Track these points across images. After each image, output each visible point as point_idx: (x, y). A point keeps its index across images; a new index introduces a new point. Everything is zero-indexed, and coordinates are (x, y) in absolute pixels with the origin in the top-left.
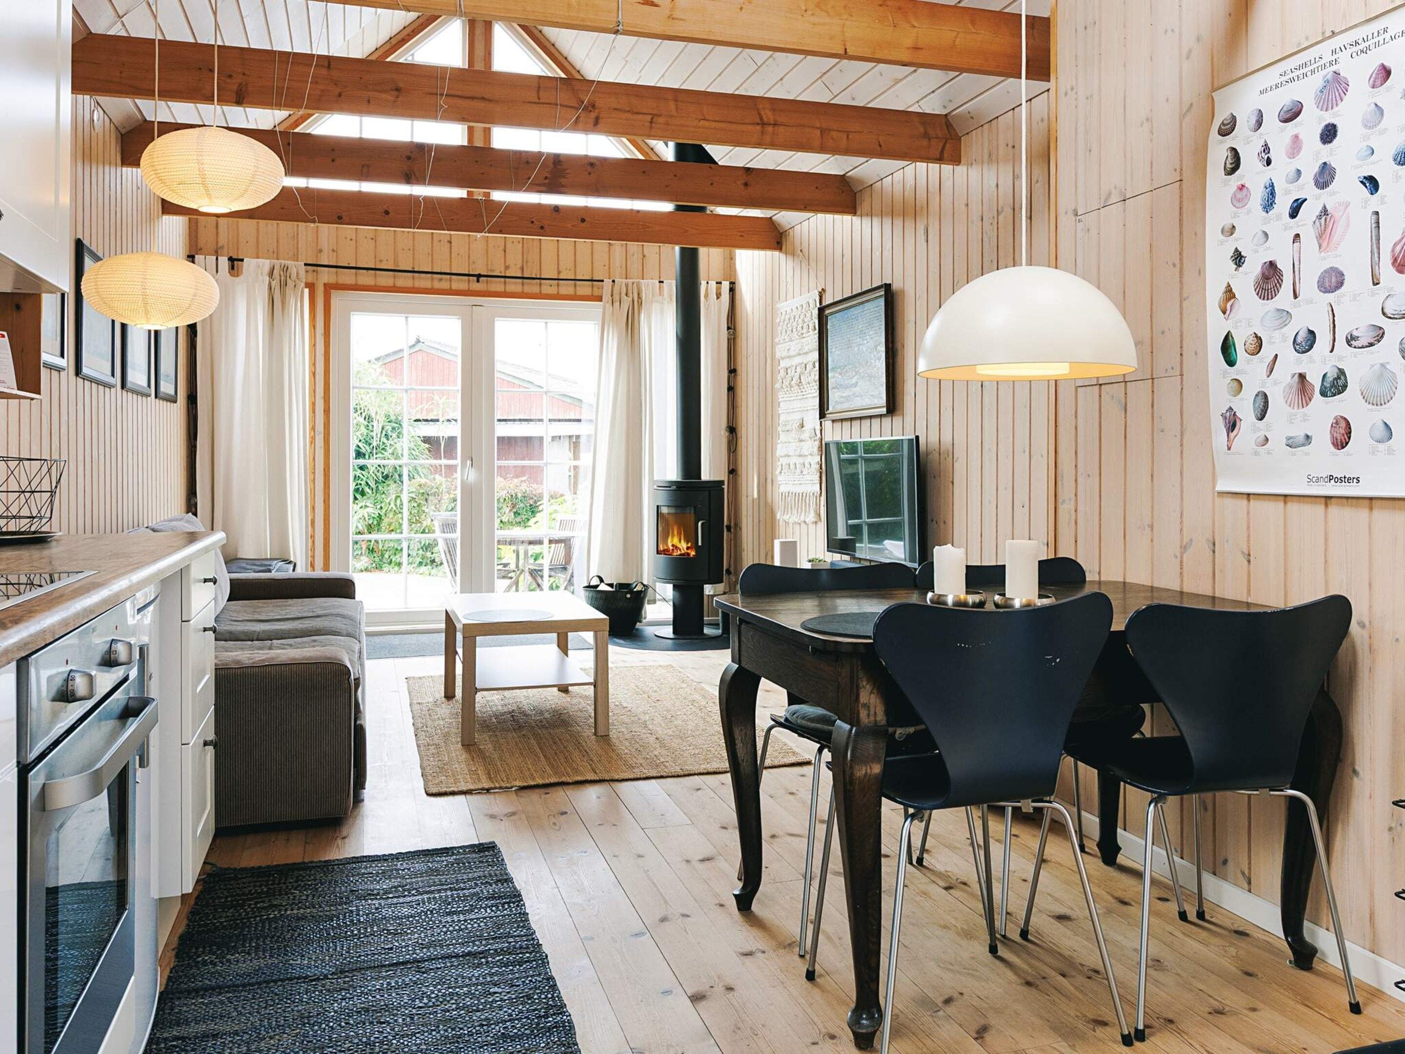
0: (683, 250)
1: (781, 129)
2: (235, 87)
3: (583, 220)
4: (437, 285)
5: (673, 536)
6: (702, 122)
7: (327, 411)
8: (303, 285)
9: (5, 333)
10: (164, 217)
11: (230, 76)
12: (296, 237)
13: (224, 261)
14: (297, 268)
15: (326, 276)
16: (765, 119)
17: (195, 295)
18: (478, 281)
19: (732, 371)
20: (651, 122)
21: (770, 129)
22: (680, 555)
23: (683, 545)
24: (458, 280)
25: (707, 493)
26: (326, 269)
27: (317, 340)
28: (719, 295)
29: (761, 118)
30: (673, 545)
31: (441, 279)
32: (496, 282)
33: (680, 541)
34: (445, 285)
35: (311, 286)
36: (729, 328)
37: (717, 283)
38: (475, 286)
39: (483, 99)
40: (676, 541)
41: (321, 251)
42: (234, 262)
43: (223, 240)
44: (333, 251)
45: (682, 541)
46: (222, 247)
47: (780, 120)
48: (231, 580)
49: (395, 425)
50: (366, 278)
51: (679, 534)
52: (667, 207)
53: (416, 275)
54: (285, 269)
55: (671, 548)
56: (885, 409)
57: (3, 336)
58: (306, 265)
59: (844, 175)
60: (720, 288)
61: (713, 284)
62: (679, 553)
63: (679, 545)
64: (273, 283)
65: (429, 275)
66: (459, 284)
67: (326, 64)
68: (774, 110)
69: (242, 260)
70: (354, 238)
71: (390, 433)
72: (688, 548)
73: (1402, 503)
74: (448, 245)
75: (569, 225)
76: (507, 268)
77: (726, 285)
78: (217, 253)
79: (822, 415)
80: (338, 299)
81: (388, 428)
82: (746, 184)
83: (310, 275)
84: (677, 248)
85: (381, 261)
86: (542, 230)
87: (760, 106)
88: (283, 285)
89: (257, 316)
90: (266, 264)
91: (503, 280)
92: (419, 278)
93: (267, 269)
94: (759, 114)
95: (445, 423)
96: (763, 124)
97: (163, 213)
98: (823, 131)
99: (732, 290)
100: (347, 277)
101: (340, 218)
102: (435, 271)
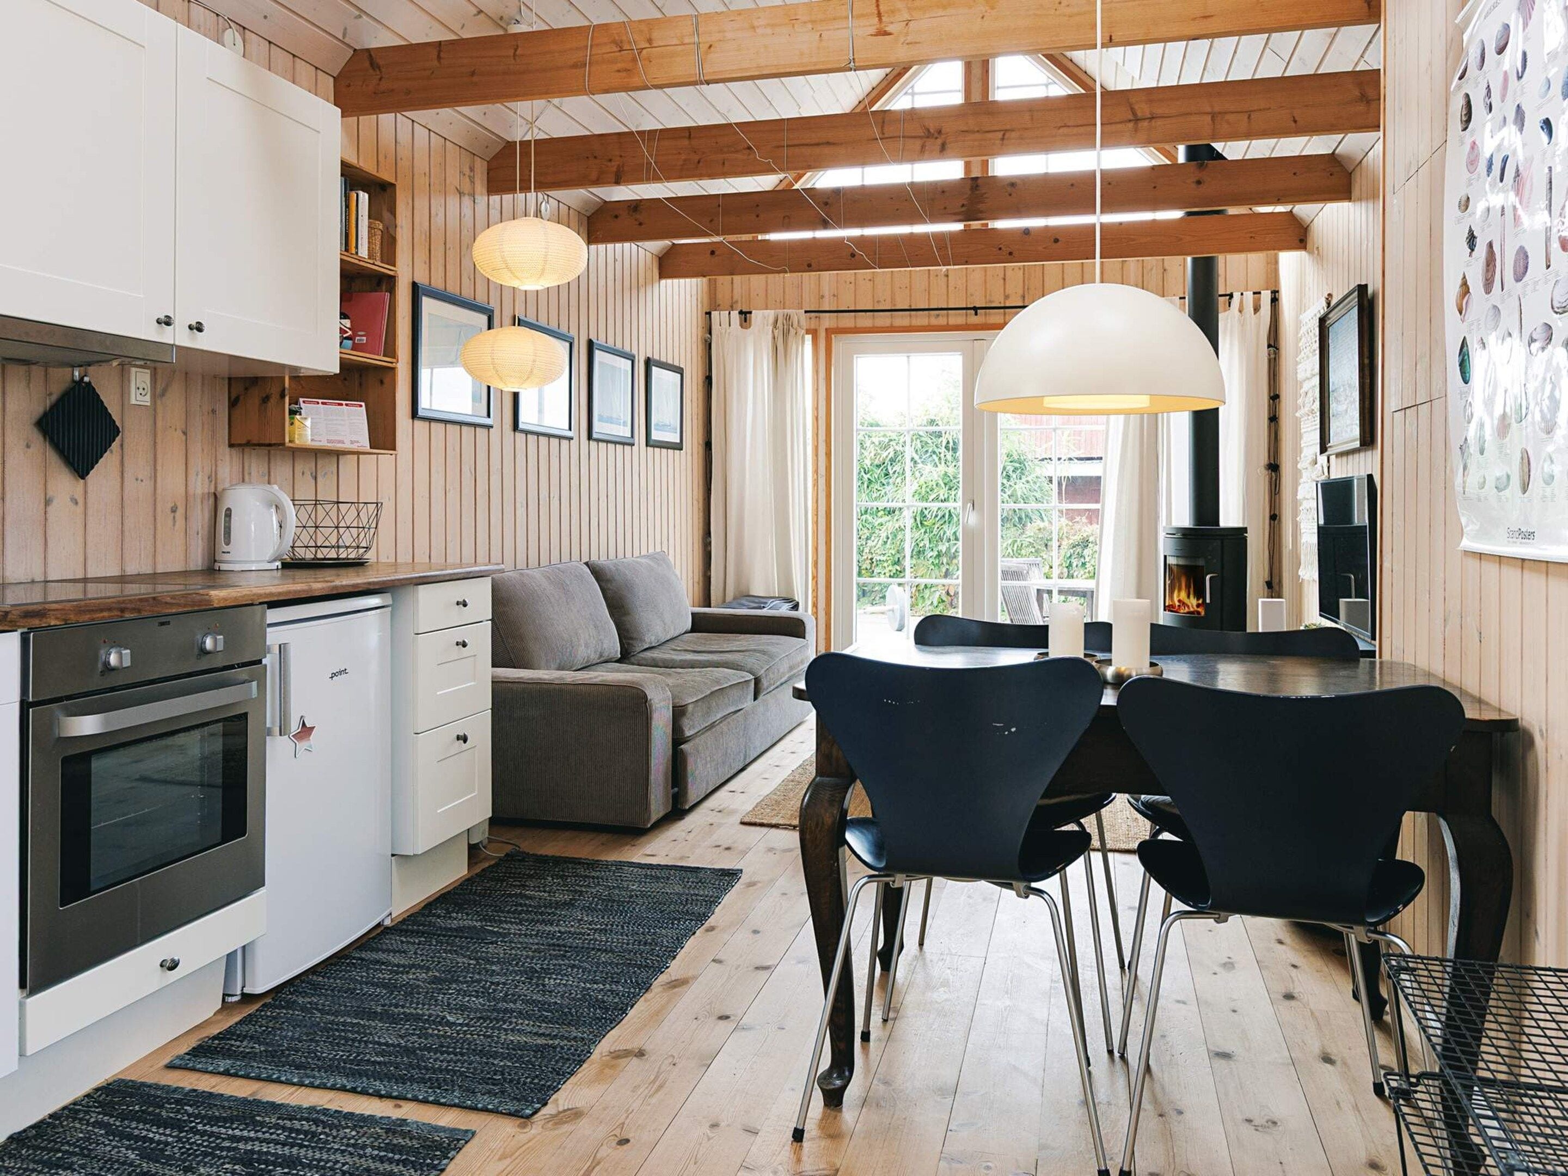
0: (1195, 261)
1: (1159, 122)
2: (614, 169)
3: (1056, 241)
4: (934, 321)
5: (1180, 590)
6: (1061, 130)
7: (828, 454)
8: (803, 331)
9: (363, 404)
10: (663, 282)
11: (610, 160)
12: (800, 286)
13: (735, 314)
14: (798, 315)
15: (828, 321)
16: (1139, 114)
17: (534, 361)
18: (976, 314)
19: (1275, 398)
20: (1003, 139)
21: (1145, 124)
22: (1188, 613)
23: (1193, 602)
24: (956, 315)
25: (1219, 542)
26: (827, 314)
27: (820, 387)
28: (1257, 309)
29: (1134, 114)
30: (1179, 601)
31: (938, 315)
32: (995, 314)
33: (1189, 597)
34: (942, 321)
35: (814, 333)
36: (1269, 346)
37: (1254, 293)
38: (973, 319)
39: (828, 143)
40: (1183, 595)
41: (823, 297)
42: (745, 315)
43: (737, 296)
44: (834, 295)
45: (1192, 596)
46: (737, 302)
47: (1159, 111)
48: (692, 614)
49: (1018, 465)
50: (865, 321)
51: (1188, 587)
52: (1176, 214)
53: (913, 313)
54: (788, 318)
55: (1177, 604)
56: (1358, 442)
57: (361, 406)
58: (806, 312)
59: (1333, 153)
60: (1259, 299)
61: (1249, 295)
62: (1187, 610)
63: (1186, 601)
64: (776, 332)
65: (926, 312)
66: (956, 318)
67: (687, 134)
68: (1151, 101)
69: (750, 313)
70: (853, 281)
71: (1011, 473)
72: (1198, 606)
73: (1566, 567)
74: (945, 279)
75: (1040, 248)
76: (1007, 297)
77: (1266, 296)
78: (732, 308)
79: (1323, 449)
80: (839, 343)
81: (1010, 468)
82: (1199, 182)
83: (813, 321)
84: (1189, 259)
85: (878, 302)
86: (1011, 256)
87: (1133, 100)
88: (786, 334)
89: (762, 366)
90: (771, 314)
91: (1002, 310)
92: (916, 316)
93: (771, 320)
94: (1132, 109)
95: (1067, 462)
96: (1137, 120)
97: (662, 276)
98: (1214, 116)
99: (1275, 300)
100: (847, 321)
101: (809, 265)
102: (932, 307)
